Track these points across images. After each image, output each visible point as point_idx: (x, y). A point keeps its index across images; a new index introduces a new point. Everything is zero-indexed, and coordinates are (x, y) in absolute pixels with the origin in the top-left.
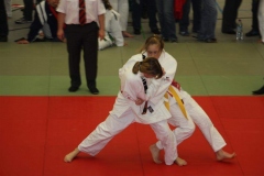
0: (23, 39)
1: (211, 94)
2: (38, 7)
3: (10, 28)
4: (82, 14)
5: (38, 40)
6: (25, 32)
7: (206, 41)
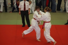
0: (11, 11)
1: (55, 24)
2: (14, 4)
3: (8, 9)
4: (25, 8)
5: (14, 12)
6: (11, 10)
7: (54, 12)
